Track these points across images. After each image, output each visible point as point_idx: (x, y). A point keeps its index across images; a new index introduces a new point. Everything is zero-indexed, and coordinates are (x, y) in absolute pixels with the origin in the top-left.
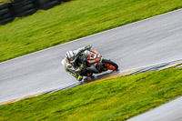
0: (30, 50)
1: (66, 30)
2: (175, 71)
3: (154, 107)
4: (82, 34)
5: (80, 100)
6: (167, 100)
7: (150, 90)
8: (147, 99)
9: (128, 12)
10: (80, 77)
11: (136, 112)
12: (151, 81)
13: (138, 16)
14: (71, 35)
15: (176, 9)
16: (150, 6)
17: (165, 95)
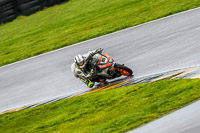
0: (11, 60)
1: (49, 38)
2: (169, 83)
3: (146, 122)
4: (67, 42)
5: (65, 114)
6: (161, 114)
7: (142, 104)
8: (138, 114)
9: (117, 18)
10: (91, 83)
11: (126, 128)
12: (144, 94)
13: (128, 22)
14: (55, 44)
15: (171, 14)
16: (141, 12)
17: (159, 109)
